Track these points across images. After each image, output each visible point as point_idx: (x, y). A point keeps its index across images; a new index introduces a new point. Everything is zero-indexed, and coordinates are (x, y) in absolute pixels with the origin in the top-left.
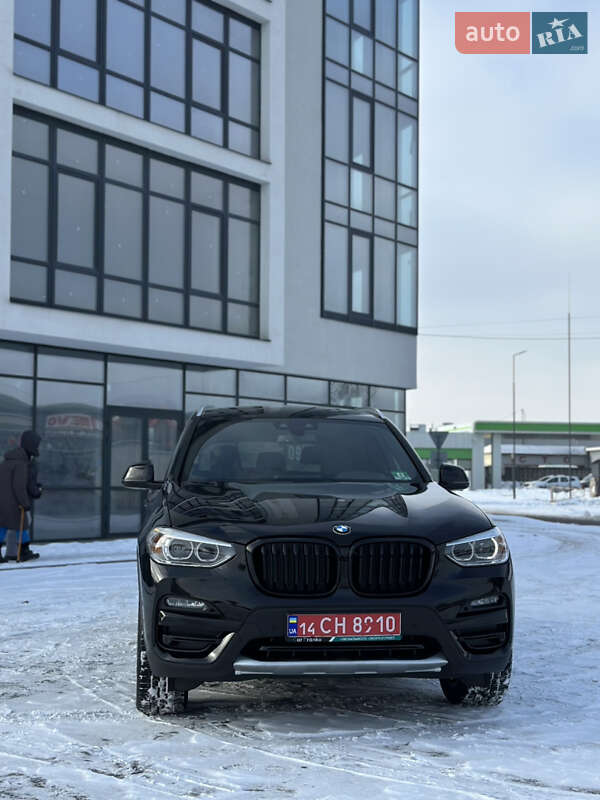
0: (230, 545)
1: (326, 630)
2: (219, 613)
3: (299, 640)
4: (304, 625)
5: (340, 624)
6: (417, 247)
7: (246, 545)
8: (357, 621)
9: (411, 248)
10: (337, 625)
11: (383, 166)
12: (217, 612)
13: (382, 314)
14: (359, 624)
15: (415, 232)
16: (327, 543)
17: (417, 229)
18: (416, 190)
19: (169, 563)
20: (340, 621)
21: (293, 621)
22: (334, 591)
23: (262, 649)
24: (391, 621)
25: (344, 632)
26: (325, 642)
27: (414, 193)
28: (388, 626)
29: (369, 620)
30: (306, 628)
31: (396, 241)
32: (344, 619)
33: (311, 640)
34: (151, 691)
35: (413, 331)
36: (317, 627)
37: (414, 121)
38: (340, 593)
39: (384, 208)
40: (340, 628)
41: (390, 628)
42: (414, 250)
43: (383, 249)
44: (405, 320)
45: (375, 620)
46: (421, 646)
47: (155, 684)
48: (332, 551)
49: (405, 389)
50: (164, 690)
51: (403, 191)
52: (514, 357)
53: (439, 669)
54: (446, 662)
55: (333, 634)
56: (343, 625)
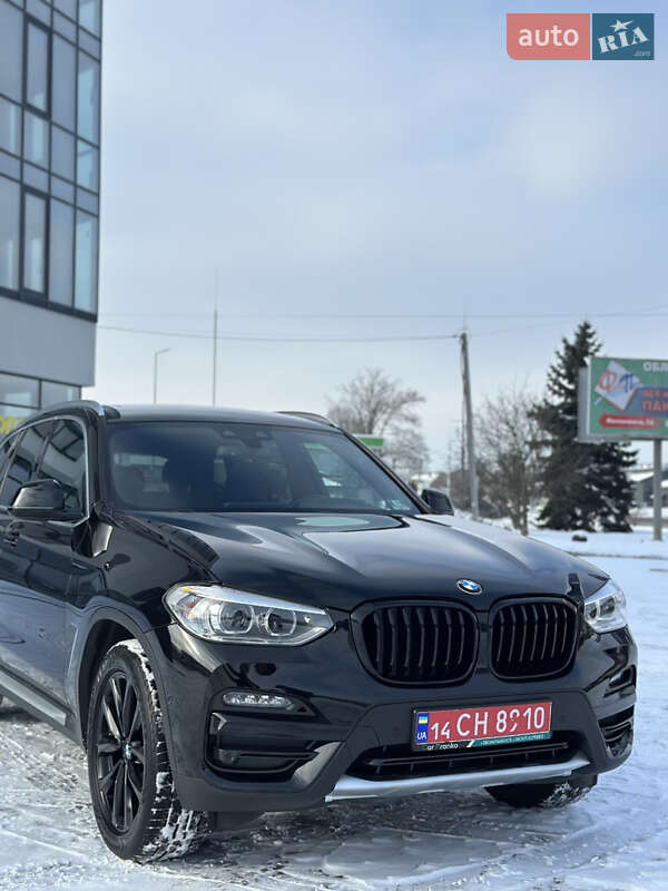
0: (323, 613)
1: (464, 731)
2: (313, 714)
3: (430, 748)
4: (436, 725)
5: (481, 721)
6: (98, 216)
7: (351, 612)
8: (502, 716)
9: (91, 217)
10: (477, 723)
11: (61, 114)
12: (309, 712)
13: (58, 295)
14: (504, 721)
15: (95, 199)
16: (458, 606)
17: (98, 195)
18: (98, 148)
19: (216, 639)
20: (481, 719)
21: (423, 721)
22: (470, 675)
23: (371, 763)
24: (540, 712)
25: (485, 732)
26: (462, 749)
27: (95, 151)
28: (535, 720)
29: (515, 714)
30: (438, 730)
31: (75, 207)
32: (486, 714)
33: (445, 747)
34: (166, 831)
35: (92, 318)
36: (452, 728)
37: (95, 64)
38: (475, 678)
39: (61, 166)
40: (481, 727)
41: (539, 724)
42: (95, 219)
43: (61, 214)
44: (83, 304)
45: (521, 713)
46: (565, 745)
47: (174, 819)
48: (466, 616)
49: (80, 387)
50: (184, 828)
51: (82, 147)
52: (156, 355)
53: (570, 773)
54: (587, 763)
55: (471, 736)
56: (485, 722)
